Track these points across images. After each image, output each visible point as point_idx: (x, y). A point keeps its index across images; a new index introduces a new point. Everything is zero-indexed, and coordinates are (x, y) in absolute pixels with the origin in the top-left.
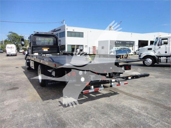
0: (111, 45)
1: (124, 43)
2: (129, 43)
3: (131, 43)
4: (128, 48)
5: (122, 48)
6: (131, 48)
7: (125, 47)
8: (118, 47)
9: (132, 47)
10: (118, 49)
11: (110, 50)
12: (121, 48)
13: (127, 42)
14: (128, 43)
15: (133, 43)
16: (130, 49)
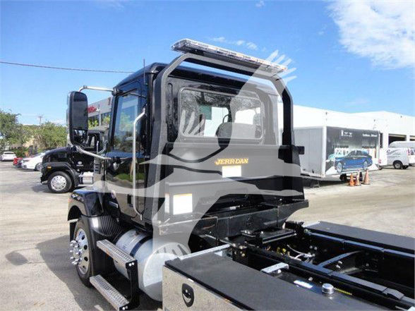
0: (329, 141)
1: (358, 137)
2: (369, 136)
3: (372, 136)
4: (365, 150)
5: (353, 150)
6: (371, 152)
7: (359, 150)
8: (346, 150)
9: (374, 149)
10: (346, 155)
11: (327, 158)
12: (353, 153)
13: (365, 132)
14: (366, 135)
15: (376, 136)
16: (370, 154)
